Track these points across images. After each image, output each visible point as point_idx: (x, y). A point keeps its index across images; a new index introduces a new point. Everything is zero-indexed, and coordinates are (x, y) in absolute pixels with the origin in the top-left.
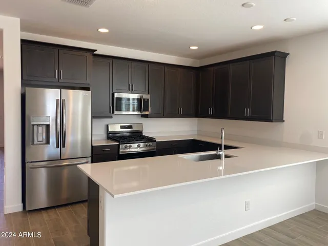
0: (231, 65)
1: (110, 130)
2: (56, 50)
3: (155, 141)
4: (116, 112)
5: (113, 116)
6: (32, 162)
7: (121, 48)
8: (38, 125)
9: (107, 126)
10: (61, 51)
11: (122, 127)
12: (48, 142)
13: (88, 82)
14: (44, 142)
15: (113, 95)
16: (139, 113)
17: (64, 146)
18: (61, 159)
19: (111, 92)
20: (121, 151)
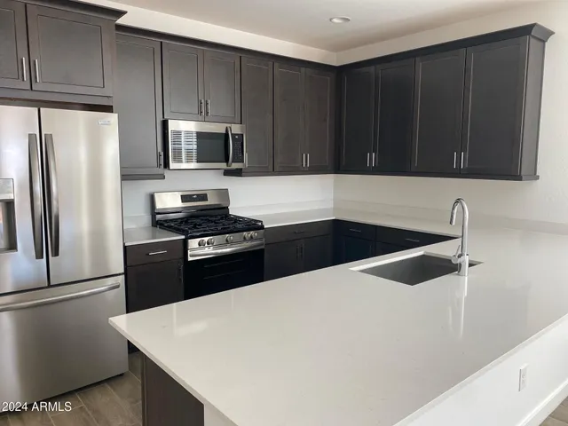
1: (159, 206)
3: (262, 227)
4: (173, 165)
5: (167, 173)
7: (178, 18)
9: (152, 198)
11: (185, 198)
12: (12, 246)
13: (107, 92)
14: (3, 245)
15: (165, 124)
16: (224, 166)
17: (56, 253)
18: (50, 286)
19: (160, 118)
20: (190, 253)
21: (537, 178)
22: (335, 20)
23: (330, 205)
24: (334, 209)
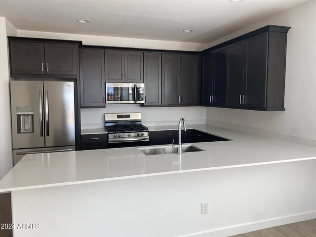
0: (228, 46)
1: (106, 120)
2: (42, 44)
4: (107, 102)
5: (106, 105)
6: (20, 149)
8: (24, 115)
10: (47, 45)
11: (119, 117)
13: (75, 73)
14: (31, 130)
15: (105, 84)
16: (133, 102)
17: (48, 135)
18: (45, 147)
19: (103, 82)
20: (109, 140)
21: (284, 110)
22: (186, 31)
23: (204, 123)
24: (206, 125)
